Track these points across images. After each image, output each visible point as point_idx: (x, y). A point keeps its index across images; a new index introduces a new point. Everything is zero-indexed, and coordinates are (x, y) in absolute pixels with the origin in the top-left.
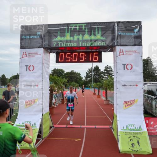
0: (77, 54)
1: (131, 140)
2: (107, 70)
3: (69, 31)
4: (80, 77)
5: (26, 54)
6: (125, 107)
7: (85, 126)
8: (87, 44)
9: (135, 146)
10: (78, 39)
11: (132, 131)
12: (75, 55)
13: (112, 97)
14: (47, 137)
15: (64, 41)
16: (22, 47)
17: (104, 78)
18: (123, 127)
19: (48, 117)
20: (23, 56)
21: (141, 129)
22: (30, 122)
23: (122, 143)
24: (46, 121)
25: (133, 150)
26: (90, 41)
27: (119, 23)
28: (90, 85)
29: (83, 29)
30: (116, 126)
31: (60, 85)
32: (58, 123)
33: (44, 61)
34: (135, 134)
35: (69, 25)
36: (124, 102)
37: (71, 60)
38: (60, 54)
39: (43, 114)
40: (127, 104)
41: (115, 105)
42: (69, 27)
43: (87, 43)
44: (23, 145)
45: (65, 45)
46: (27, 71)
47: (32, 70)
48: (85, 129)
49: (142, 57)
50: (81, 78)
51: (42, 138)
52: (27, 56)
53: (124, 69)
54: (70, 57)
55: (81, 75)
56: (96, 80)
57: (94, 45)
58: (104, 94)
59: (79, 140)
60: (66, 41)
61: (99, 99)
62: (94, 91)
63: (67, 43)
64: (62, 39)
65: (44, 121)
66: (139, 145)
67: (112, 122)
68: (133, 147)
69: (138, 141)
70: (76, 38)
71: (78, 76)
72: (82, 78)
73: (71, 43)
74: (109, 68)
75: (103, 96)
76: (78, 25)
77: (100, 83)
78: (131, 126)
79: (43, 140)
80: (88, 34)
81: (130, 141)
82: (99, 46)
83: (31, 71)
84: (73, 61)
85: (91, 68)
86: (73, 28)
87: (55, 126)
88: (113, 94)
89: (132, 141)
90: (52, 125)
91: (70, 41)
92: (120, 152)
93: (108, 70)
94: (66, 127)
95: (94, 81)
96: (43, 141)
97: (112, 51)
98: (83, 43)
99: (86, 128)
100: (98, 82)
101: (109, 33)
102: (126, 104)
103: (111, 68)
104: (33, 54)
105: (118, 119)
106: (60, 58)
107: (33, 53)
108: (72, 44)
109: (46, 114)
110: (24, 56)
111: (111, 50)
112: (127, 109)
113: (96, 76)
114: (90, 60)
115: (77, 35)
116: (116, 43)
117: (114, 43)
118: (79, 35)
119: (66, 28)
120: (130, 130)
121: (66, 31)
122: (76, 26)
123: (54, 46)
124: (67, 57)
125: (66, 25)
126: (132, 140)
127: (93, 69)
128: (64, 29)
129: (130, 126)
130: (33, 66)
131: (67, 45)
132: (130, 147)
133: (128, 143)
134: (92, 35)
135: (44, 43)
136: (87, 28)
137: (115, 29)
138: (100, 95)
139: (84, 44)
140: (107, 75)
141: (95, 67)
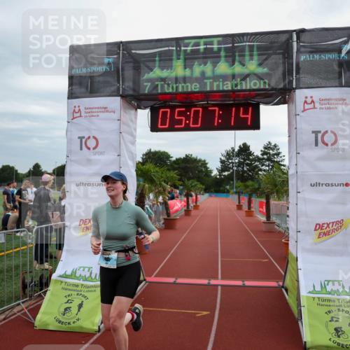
0: (201, 109)
1: (332, 317)
2: (269, 153)
3: (182, 57)
4: (207, 168)
5: (80, 110)
6: (319, 237)
7: (219, 282)
8: (223, 85)
9: (344, 333)
10: (203, 73)
11: (336, 297)
12: (196, 113)
15: (170, 79)
16: (72, 94)
17: (261, 170)
18: (314, 287)
20: (74, 115)
22: (89, 268)
23: (311, 326)
25: (339, 344)
26: (231, 78)
27: (301, 34)
28: (228, 187)
29: (215, 49)
30: (296, 282)
32: (155, 274)
33: (124, 128)
34: (343, 304)
35: (180, 41)
36: (317, 224)
37: (185, 123)
38: (161, 110)
40: (323, 231)
41: (292, 233)
42: (180, 47)
43: (223, 82)
44: (74, 322)
45: (173, 88)
46: (81, 149)
47: (94, 148)
48: (220, 288)
50: (208, 172)
52: (82, 115)
53: (316, 144)
54: (184, 118)
55: (208, 166)
56: (242, 175)
58: (261, 206)
59: (205, 313)
61: (249, 219)
62: (239, 203)
63: (176, 83)
64: (165, 74)
67: (283, 274)
68: (339, 337)
70: (197, 69)
71: (201, 166)
72: (211, 172)
73: (185, 82)
74: (273, 150)
75: (260, 211)
76: (202, 41)
77: (253, 183)
78: (334, 285)
80: (227, 61)
81: (332, 320)
82: (254, 90)
83: (91, 149)
84: (191, 126)
85: (232, 148)
86: (189, 48)
87: (148, 279)
89: (336, 321)
91: (185, 80)
94: (174, 283)
95: (238, 179)
97: (284, 102)
98: (215, 84)
99: (222, 286)
100: (247, 180)
101: (277, 59)
102: (319, 231)
103: (278, 149)
104: (96, 110)
105: (300, 265)
106: (160, 120)
107: (96, 108)
108: (189, 85)
110: (76, 115)
111: (282, 100)
112: (322, 242)
113: (243, 168)
114: (232, 124)
115: (200, 65)
116: (294, 81)
117: (291, 82)
118: (205, 64)
119: (174, 48)
120: (330, 293)
121: (174, 57)
122: (198, 44)
123: (146, 92)
124: (177, 118)
125: (174, 43)
126: (335, 319)
127: (236, 150)
129: (331, 283)
130: (95, 138)
131: (177, 87)
132: (330, 337)
134: (237, 63)
135: (123, 85)
136: (224, 48)
137: (292, 47)
138: (252, 209)
139: (218, 86)
140: (268, 166)
141: (240, 147)
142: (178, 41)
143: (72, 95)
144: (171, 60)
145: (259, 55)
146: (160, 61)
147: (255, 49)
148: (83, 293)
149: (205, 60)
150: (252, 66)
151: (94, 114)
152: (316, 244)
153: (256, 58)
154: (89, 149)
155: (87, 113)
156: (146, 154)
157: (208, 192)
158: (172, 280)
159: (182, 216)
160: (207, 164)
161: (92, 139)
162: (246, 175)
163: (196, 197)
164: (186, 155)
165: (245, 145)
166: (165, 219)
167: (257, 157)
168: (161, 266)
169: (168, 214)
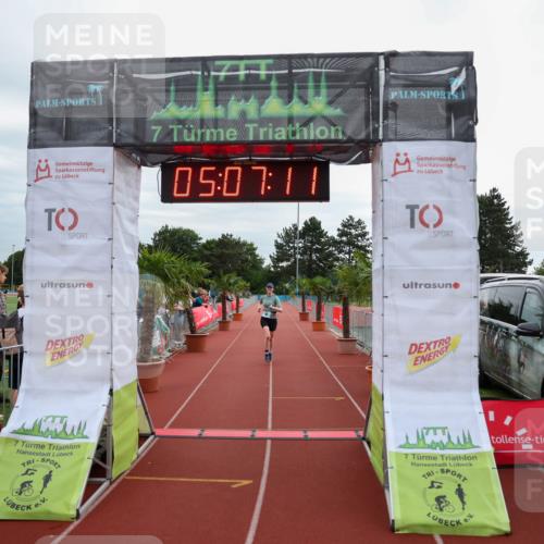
0: (239, 169)
1: (433, 482)
2: (350, 233)
3: (211, 86)
5: (47, 166)
6: (415, 364)
7: (269, 433)
8: (274, 133)
9: (448, 504)
10: (243, 114)
11: (438, 452)
12: (233, 174)
13: (366, 328)
14: (129, 474)
16: (35, 140)
17: (337, 259)
18: (407, 438)
19: (133, 400)
20: (39, 173)
21: (468, 445)
22: (62, 418)
23: (402, 496)
24: (126, 414)
25: (441, 521)
26: (286, 122)
27: (391, 59)
28: (287, 285)
29: (263, 77)
30: (381, 432)
31: (179, 282)
32: (170, 423)
33: (118, 196)
34: (448, 462)
35: (209, 63)
36: (412, 345)
37: (216, 189)
38: (178, 169)
39: (111, 390)
40: (421, 355)
41: (376, 358)
42: (209, 72)
43: (274, 127)
44: (36, 505)
45: (196, 135)
46: (50, 229)
47: (71, 228)
48: (269, 442)
49: (474, 181)
50: (257, 262)
51: (108, 476)
52: (52, 174)
53: (412, 225)
54: (213, 182)
55: (257, 252)
56: (310, 266)
57: (302, 135)
58: (336, 316)
59: (246, 482)
60: (199, 123)
61: (319, 335)
62: (304, 309)
63: (202, 127)
64: (184, 112)
65: (115, 414)
66: (463, 503)
67: (364, 416)
68: (441, 510)
69: (459, 485)
70: (235, 108)
72: (261, 261)
74: (356, 228)
75: (335, 323)
76: (242, 64)
77: (325, 279)
78: (435, 434)
79: (111, 483)
80: (280, 96)
81: (432, 486)
82: (320, 142)
83: (66, 229)
84: (225, 194)
85: (294, 225)
86: (223, 74)
87: (159, 432)
88: (368, 316)
89: (439, 487)
90: (147, 430)
92: (392, 529)
93: (352, 233)
94: (200, 437)
95: (302, 273)
96: (111, 488)
97: (367, 160)
98: (262, 131)
99: (273, 440)
100: (315, 275)
101: (356, 95)
102: (416, 354)
103: (364, 228)
104: (74, 167)
105: (387, 405)
106: (176, 184)
107: (74, 164)
108: (221, 130)
109: (127, 387)
110: (41, 174)
111: (363, 157)
114: (288, 192)
115: (239, 101)
116: (381, 129)
117: (376, 131)
118: (247, 99)
119: (200, 73)
120: (429, 447)
121: (200, 86)
122: (236, 69)
123: (155, 140)
124: (202, 181)
125: (199, 64)
126: (436, 485)
127: (300, 228)
128: (191, 80)
129: (431, 431)
130: (71, 211)
131: (203, 135)
132: (429, 510)
133: (424, 494)
134: (295, 99)
135: (117, 128)
136: (277, 75)
137: (378, 78)
138: (323, 320)
139: (266, 134)
140: (349, 253)
141: (306, 223)
142: (205, 62)
143: (34, 143)
144: (195, 90)
145: (328, 87)
146: (177, 91)
147: (323, 78)
148: (52, 458)
149: (246, 93)
150: (319, 105)
151: (71, 173)
152: (411, 373)
153: (324, 91)
154: (63, 228)
155: (60, 171)
156: (160, 234)
157: (256, 293)
158: (195, 432)
159: (214, 331)
160: (255, 249)
161: (67, 213)
162: (314, 266)
163: (238, 300)
164: (223, 235)
165: (313, 220)
166: (187, 336)
167: (333, 238)
168: (178, 412)
169: (193, 329)
